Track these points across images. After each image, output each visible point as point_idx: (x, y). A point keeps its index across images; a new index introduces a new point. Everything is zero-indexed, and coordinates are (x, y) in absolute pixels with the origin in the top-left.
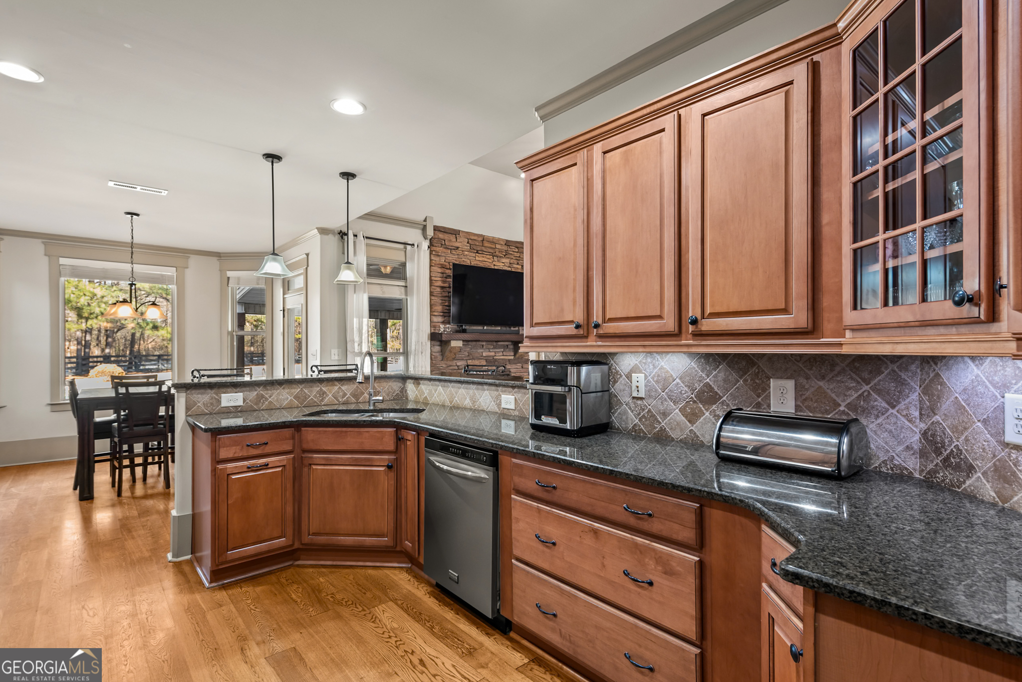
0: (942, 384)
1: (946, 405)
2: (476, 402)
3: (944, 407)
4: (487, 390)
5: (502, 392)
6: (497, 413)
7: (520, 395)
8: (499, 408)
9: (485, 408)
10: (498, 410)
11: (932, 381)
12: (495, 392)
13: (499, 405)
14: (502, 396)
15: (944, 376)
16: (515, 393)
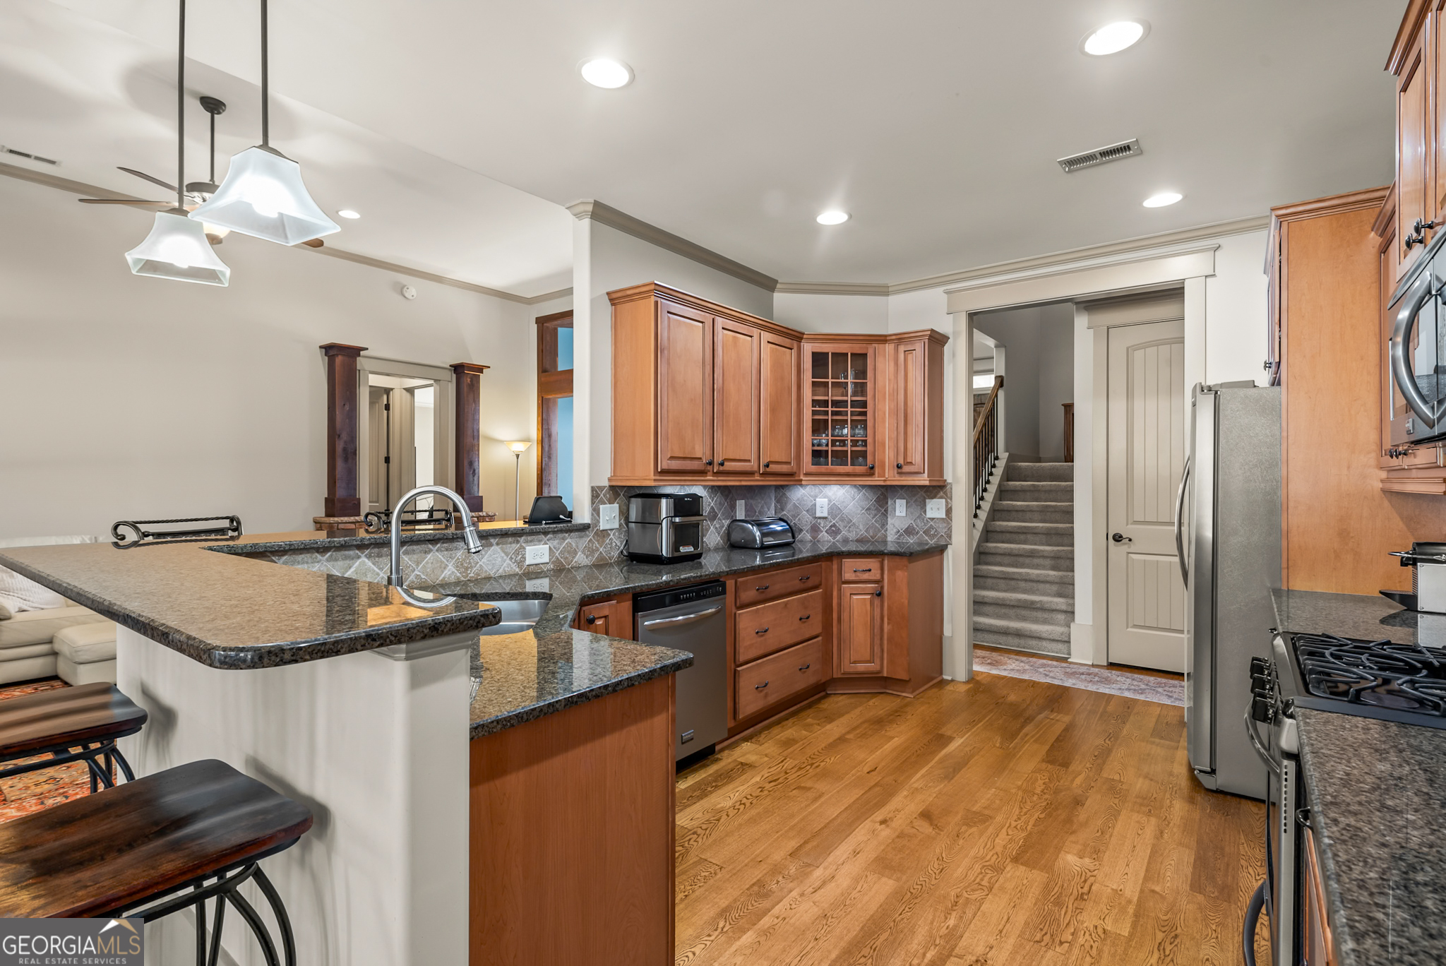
0: (787, 498)
1: (789, 506)
2: (472, 567)
3: (788, 507)
4: (497, 544)
5: (527, 542)
6: (517, 574)
7: (556, 541)
8: (520, 566)
9: (492, 574)
10: (517, 570)
11: (781, 496)
12: (514, 545)
13: (520, 563)
14: (527, 548)
15: (788, 494)
16: (548, 540)
